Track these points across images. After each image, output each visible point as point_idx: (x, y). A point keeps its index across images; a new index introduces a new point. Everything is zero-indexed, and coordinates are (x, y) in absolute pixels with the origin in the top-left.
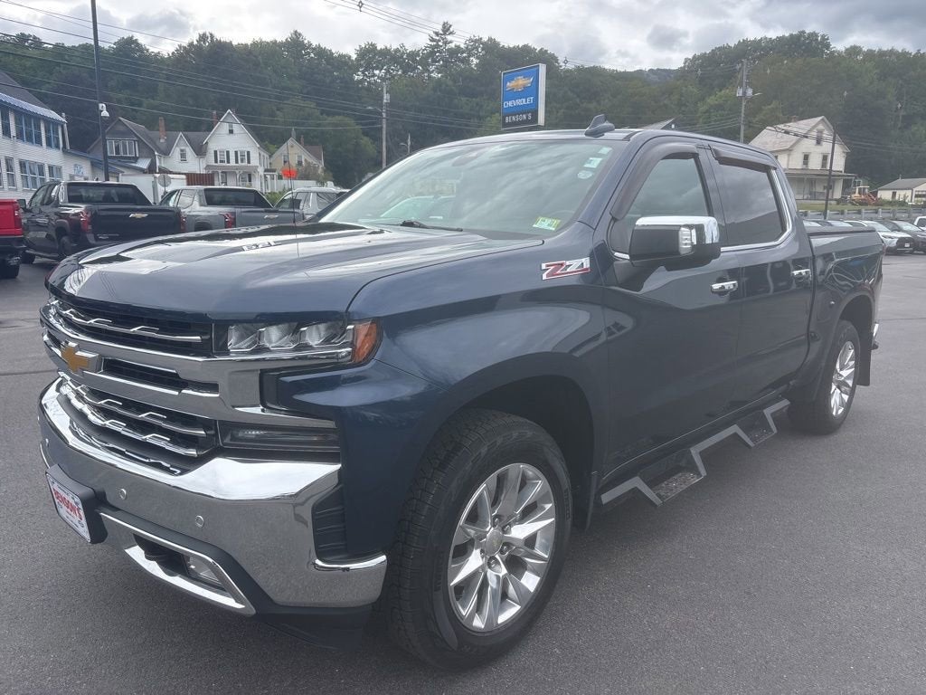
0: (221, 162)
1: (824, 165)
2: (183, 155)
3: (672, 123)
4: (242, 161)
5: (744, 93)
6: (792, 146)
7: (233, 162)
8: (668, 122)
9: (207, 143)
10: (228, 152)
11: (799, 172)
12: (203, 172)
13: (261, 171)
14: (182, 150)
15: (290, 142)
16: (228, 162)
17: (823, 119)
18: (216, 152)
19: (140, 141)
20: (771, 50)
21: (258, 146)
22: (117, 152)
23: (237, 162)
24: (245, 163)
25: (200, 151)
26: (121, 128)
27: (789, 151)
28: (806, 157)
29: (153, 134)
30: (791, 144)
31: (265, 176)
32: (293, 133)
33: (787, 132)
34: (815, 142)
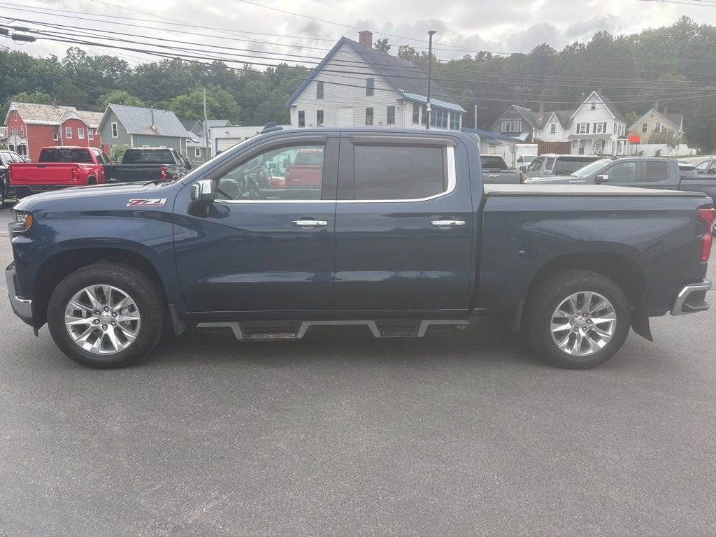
0: (582, 132)
2: (553, 129)
4: (599, 131)
7: (591, 132)
9: (573, 118)
10: (588, 124)
12: (566, 141)
13: (615, 138)
14: (552, 125)
15: (650, 113)
16: (588, 132)
18: (578, 125)
19: (523, 120)
21: (614, 117)
22: (508, 129)
23: (594, 132)
24: (601, 133)
25: (566, 125)
26: (513, 112)
29: (534, 115)
31: (618, 142)
32: (657, 104)
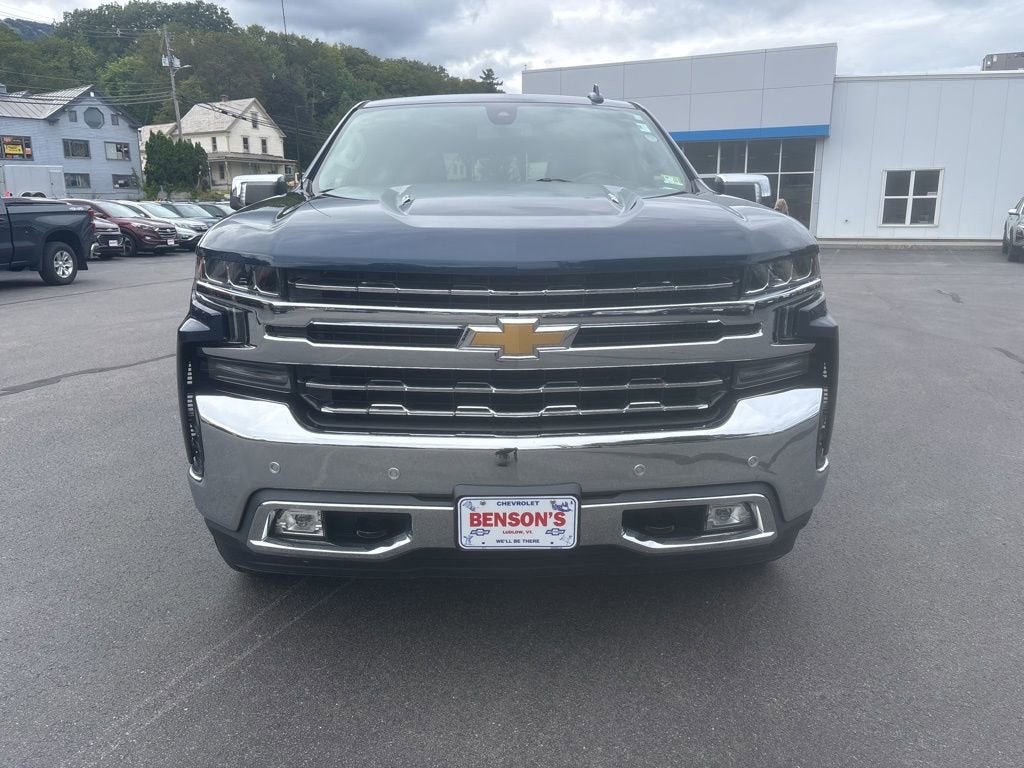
1: (264, 150)
3: (91, 90)
5: (171, 63)
6: (229, 128)
8: (85, 89)
11: (242, 156)
17: (255, 102)
20: (169, 16)
27: (227, 132)
28: (246, 141)
30: (228, 125)
33: (224, 112)
34: (251, 124)
